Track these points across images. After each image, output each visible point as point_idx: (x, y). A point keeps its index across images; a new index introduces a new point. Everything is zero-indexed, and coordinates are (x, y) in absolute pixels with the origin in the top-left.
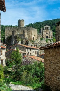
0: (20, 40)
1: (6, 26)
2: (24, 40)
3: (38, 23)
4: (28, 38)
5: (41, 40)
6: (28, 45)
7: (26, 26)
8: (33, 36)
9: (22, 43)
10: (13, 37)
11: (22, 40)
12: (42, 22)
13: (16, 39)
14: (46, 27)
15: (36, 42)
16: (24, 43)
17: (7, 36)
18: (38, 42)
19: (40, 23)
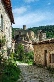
0: (23, 38)
1: (15, 29)
2: (26, 38)
3: (35, 28)
4: (28, 37)
5: (37, 38)
6: (28, 41)
7: (28, 29)
8: (31, 36)
9: (25, 40)
10: (19, 35)
11: (25, 38)
12: (38, 27)
13: (21, 37)
14: (40, 31)
15: (33, 40)
16: (26, 40)
17: (16, 35)
18: (34, 40)
19: (37, 28)
